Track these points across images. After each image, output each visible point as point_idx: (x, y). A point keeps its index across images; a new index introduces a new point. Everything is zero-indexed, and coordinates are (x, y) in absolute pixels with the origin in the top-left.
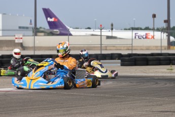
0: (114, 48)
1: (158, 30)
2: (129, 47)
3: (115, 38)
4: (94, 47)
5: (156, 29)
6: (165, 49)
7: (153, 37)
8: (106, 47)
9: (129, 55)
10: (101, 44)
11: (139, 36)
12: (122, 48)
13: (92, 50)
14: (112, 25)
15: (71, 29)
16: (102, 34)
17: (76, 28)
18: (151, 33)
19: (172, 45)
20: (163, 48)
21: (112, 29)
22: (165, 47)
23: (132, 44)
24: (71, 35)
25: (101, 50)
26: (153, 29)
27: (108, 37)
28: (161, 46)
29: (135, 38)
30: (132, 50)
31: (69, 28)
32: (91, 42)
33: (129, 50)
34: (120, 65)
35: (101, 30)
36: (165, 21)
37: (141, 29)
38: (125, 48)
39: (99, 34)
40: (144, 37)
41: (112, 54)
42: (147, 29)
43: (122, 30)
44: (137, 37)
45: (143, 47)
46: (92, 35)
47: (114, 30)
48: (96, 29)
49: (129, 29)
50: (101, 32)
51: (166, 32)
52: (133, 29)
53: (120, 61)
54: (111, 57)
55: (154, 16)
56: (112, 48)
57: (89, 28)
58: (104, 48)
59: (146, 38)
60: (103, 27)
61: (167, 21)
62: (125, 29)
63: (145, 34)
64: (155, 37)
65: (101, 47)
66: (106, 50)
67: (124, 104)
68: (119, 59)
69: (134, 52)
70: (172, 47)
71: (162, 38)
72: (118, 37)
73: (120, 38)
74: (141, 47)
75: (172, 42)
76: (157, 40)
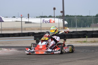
0: (30, 29)
1: (57, 17)
2: (40, 28)
3: (31, 23)
4: (18, 29)
5: (55, 16)
6: (62, 29)
7: (54, 22)
8: (25, 28)
9: (40, 33)
10: (22, 27)
11: (45, 21)
12: (35, 29)
13: (16, 30)
14: (28, 15)
15: (3, 18)
16: (22, 21)
17: (6, 17)
18: (53, 19)
19: (66, 26)
20: (60, 28)
21: (29, 17)
22: (62, 27)
23: (41, 27)
24: (3, 21)
25: (22, 30)
26: (54, 17)
27: (26, 22)
28: (59, 27)
29: (43, 22)
30: (41, 30)
31: (1, 17)
32: (15, 25)
33: (39, 30)
34: (33, 39)
35: (22, 18)
36: (61, 12)
37: (46, 17)
38: (37, 29)
39: (20, 20)
40: (49, 22)
41: (29, 33)
42: (50, 17)
43: (35, 17)
44: (44, 22)
45: (48, 28)
46: (16, 21)
47: (30, 18)
48: (18, 17)
49: (39, 17)
50: (21, 19)
51: (62, 19)
52: (42, 17)
53: (33, 37)
54: (28, 34)
55: (54, 9)
56: (29, 29)
57: (14, 17)
58: (24, 29)
59: (50, 22)
60: (22, 16)
61: (63, 12)
62: (37, 17)
63: (49, 20)
64: (55, 22)
65: (22, 28)
66: (25, 30)
67: (35, 64)
68: (33, 36)
69: (43, 31)
70: (65, 28)
71: (60, 22)
72: (33, 22)
73: (33, 23)
74: (46, 28)
75: (66, 25)
76: (56, 23)
